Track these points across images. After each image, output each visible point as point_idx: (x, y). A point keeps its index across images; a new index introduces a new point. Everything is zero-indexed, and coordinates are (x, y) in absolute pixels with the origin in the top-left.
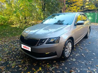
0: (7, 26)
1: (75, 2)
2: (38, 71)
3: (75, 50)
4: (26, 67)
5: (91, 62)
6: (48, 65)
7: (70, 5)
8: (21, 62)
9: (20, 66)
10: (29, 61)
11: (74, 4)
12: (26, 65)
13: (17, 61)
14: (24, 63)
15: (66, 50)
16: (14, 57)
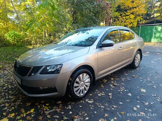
0: (22, 46)
1: (133, 8)
2: (27, 113)
3: (102, 86)
4: (14, 107)
5: (115, 107)
6: (47, 106)
7: (124, 13)
8: (11, 99)
9: (7, 105)
10: (23, 98)
11: (131, 11)
12: (15, 105)
13: (7, 98)
14: (15, 101)
15: (75, 85)
16: (6, 92)
